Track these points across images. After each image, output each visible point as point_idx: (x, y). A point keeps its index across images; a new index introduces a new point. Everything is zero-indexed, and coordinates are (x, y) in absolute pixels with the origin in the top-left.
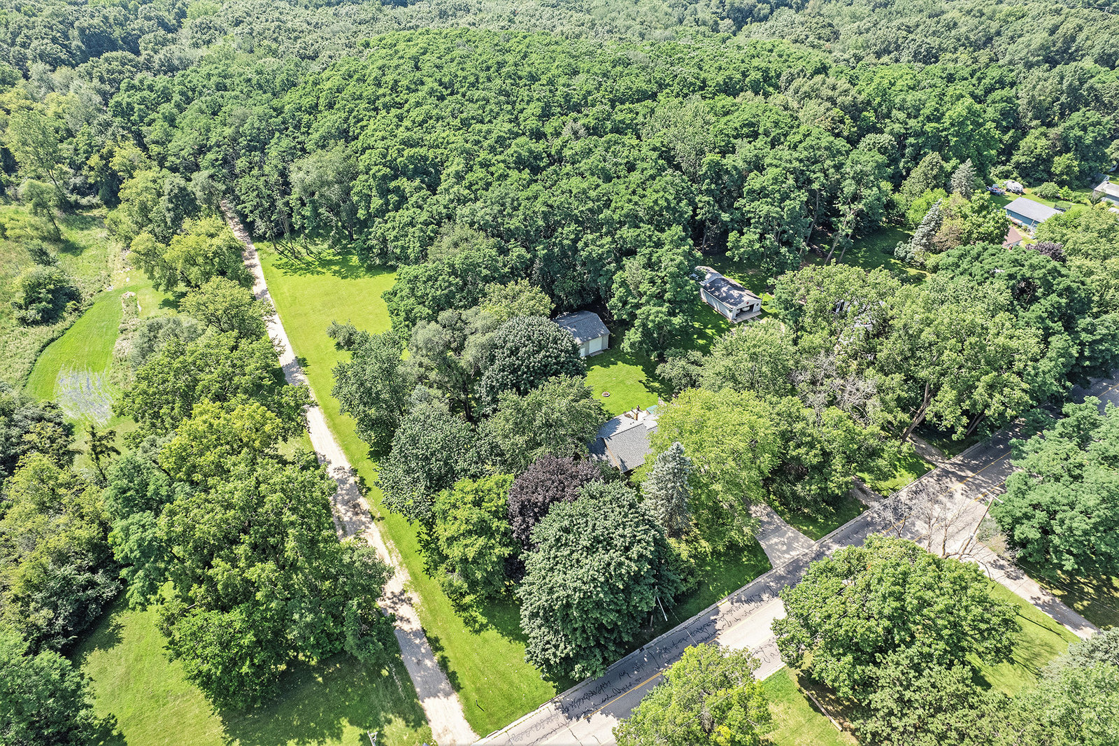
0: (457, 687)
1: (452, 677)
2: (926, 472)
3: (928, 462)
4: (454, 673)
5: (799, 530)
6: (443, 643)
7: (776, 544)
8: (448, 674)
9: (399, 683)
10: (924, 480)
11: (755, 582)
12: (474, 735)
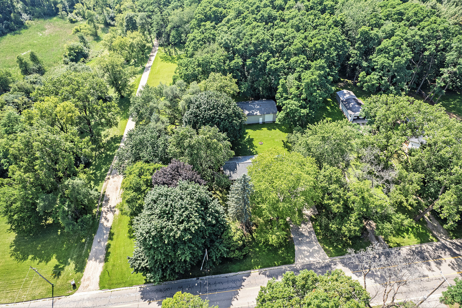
0: (106, 260)
1: (108, 254)
2: (428, 241)
3: (434, 236)
4: (110, 253)
5: (323, 247)
6: (114, 237)
7: (304, 250)
8: (107, 252)
9: (85, 247)
10: (424, 246)
11: (280, 267)
12: (98, 286)
